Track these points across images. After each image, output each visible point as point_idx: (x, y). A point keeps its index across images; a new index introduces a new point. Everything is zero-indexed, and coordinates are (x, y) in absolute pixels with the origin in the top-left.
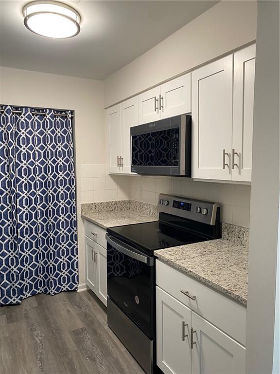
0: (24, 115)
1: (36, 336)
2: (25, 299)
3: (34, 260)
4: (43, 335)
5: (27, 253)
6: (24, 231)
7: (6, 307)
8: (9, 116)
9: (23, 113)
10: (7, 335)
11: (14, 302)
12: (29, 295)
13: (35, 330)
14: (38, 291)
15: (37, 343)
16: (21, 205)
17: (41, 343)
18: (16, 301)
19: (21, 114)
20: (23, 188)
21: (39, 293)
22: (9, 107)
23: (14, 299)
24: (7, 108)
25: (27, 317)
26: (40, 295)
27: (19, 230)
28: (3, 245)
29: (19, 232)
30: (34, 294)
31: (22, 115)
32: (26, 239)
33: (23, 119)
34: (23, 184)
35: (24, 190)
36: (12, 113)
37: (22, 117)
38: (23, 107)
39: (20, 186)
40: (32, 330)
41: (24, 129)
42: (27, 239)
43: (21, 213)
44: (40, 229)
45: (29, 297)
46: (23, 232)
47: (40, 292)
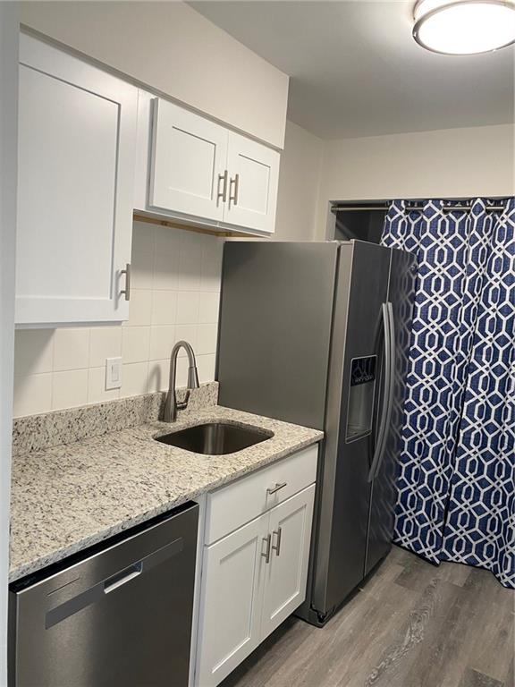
0: (507, 214)
1: (411, 631)
2: (452, 561)
3: (481, 498)
4: (422, 638)
5: (470, 480)
6: (473, 437)
7: (415, 557)
8: (476, 218)
9: (505, 211)
10: (378, 599)
11: (428, 556)
12: (463, 559)
13: (419, 621)
14: (481, 563)
15: (403, 641)
16: (475, 387)
17: (407, 647)
18: (431, 556)
19: (502, 211)
20: (484, 356)
21: (482, 567)
22: (479, 201)
23: (429, 551)
24: (476, 203)
25: (428, 591)
26: (482, 572)
27: (462, 433)
28: (431, 449)
29: (462, 435)
30: (471, 563)
31: (503, 215)
32: (473, 453)
33: (504, 221)
34: (485, 349)
35: (484, 360)
36: (484, 212)
37: (503, 219)
38: (507, 199)
39: (479, 351)
40: (416, 617)
41: (503, 242)
42: (475, 453)
43: (471, 401)
44: (506, 444)
45: (461, 563)
46: (470, 438)
47: (486, 567)
